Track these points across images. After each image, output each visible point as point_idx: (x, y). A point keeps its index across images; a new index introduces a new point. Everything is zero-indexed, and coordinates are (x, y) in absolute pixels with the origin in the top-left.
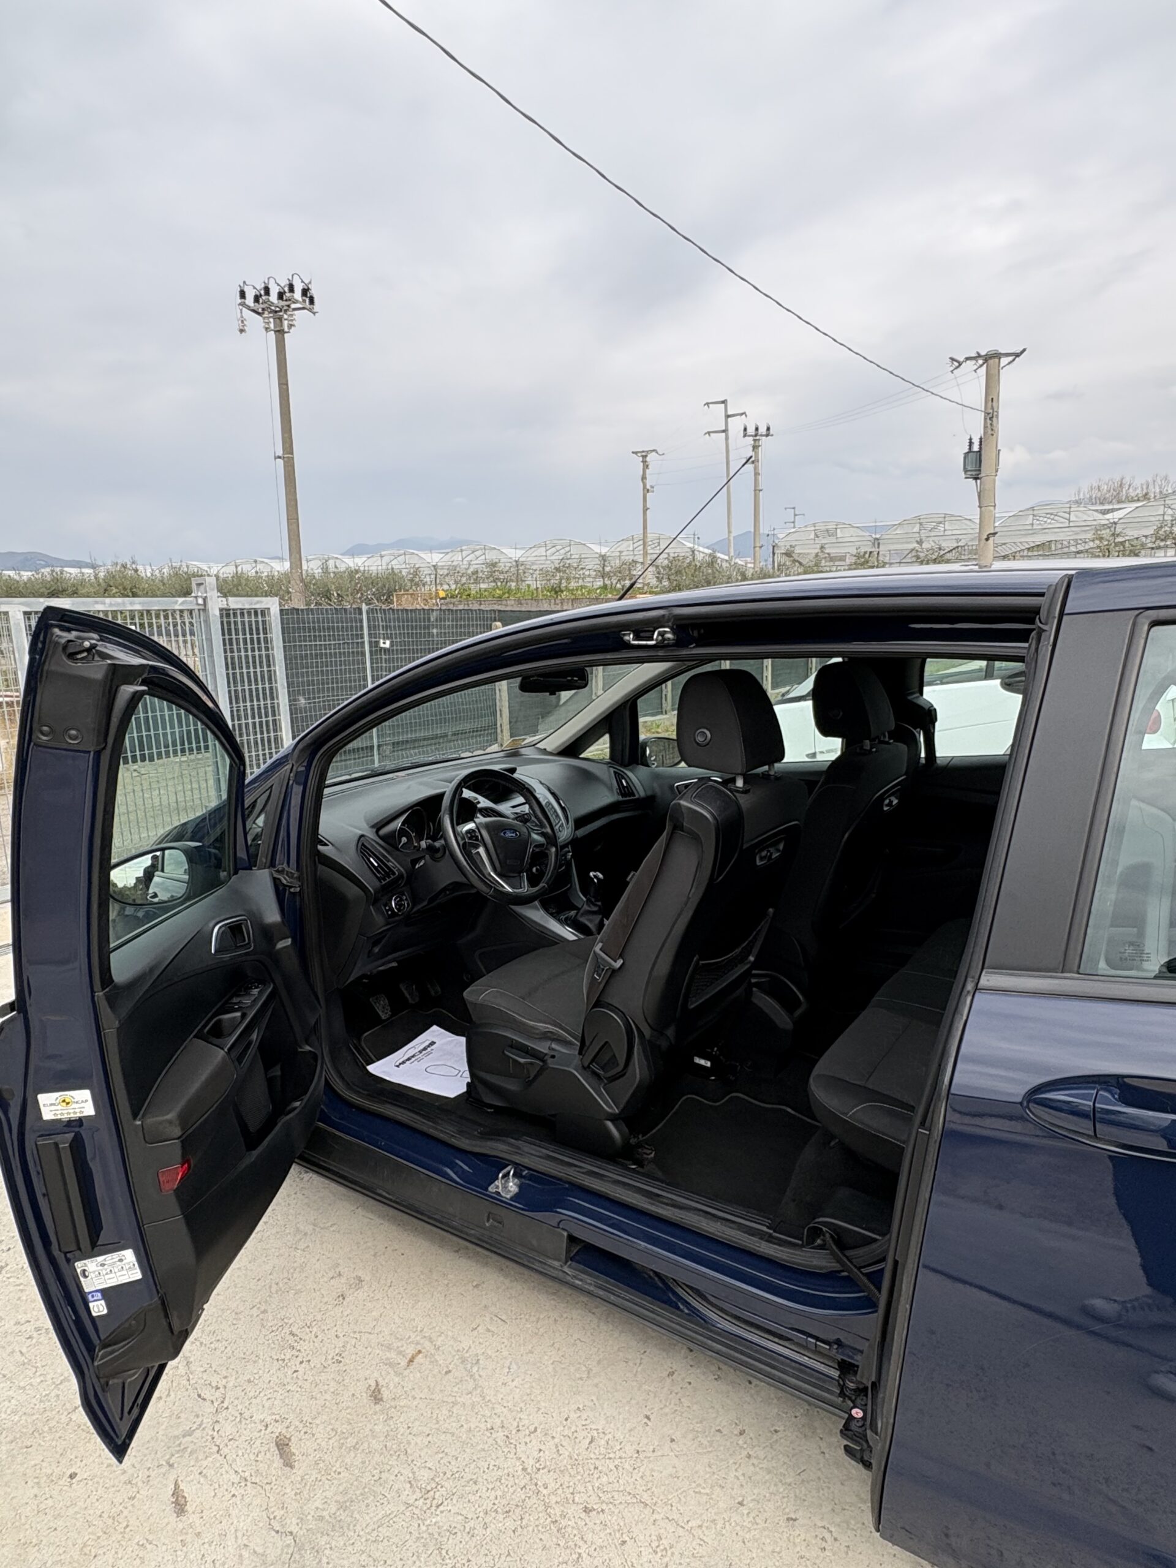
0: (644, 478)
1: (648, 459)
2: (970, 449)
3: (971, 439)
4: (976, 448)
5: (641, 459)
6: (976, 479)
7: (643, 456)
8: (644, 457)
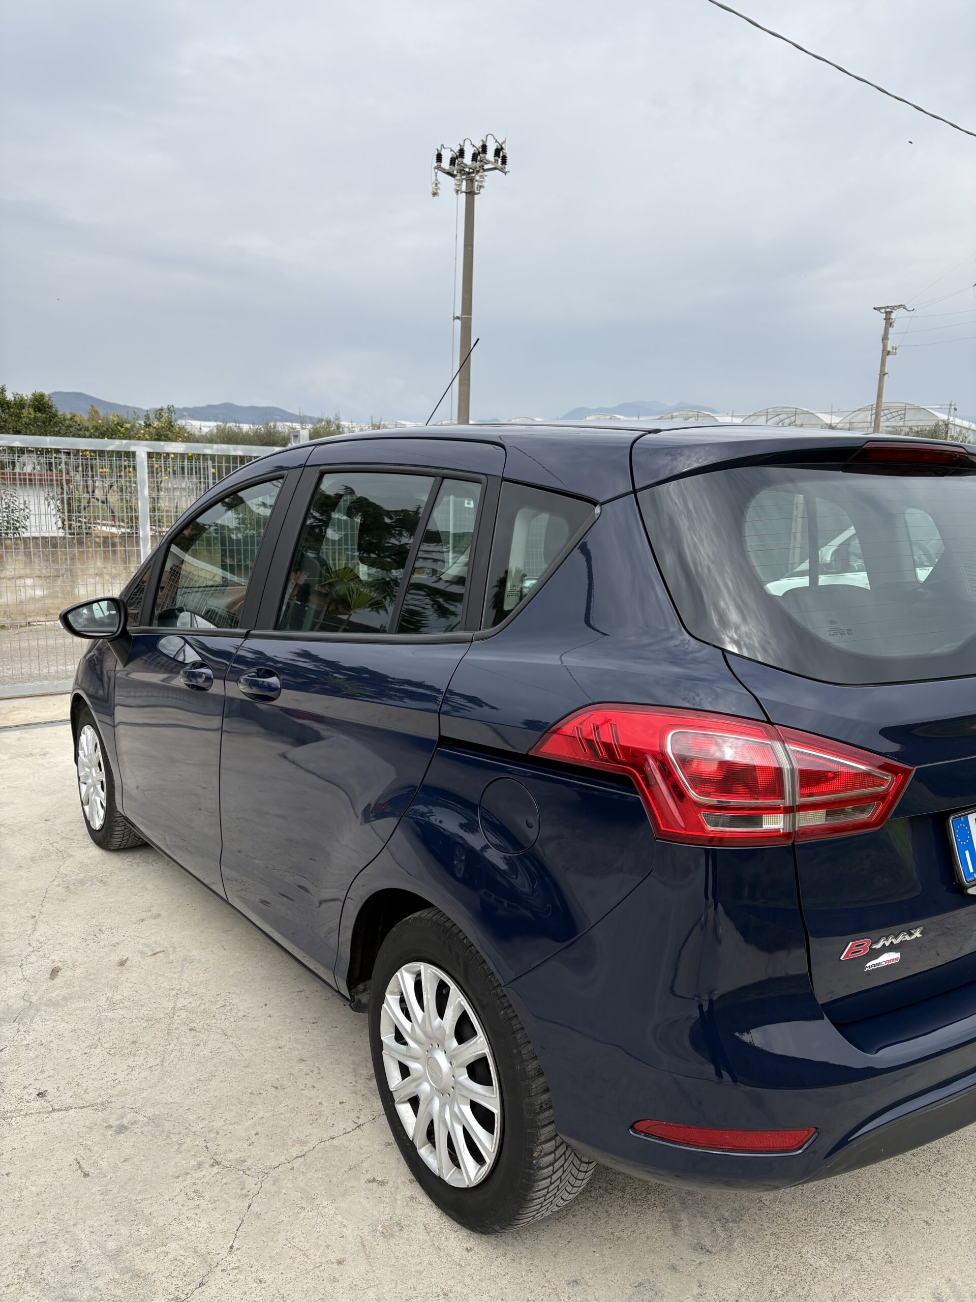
0: (885, 338)
1: (893, 316)
5: (884, 316)
7: (886, 312)
8: (888, 314)
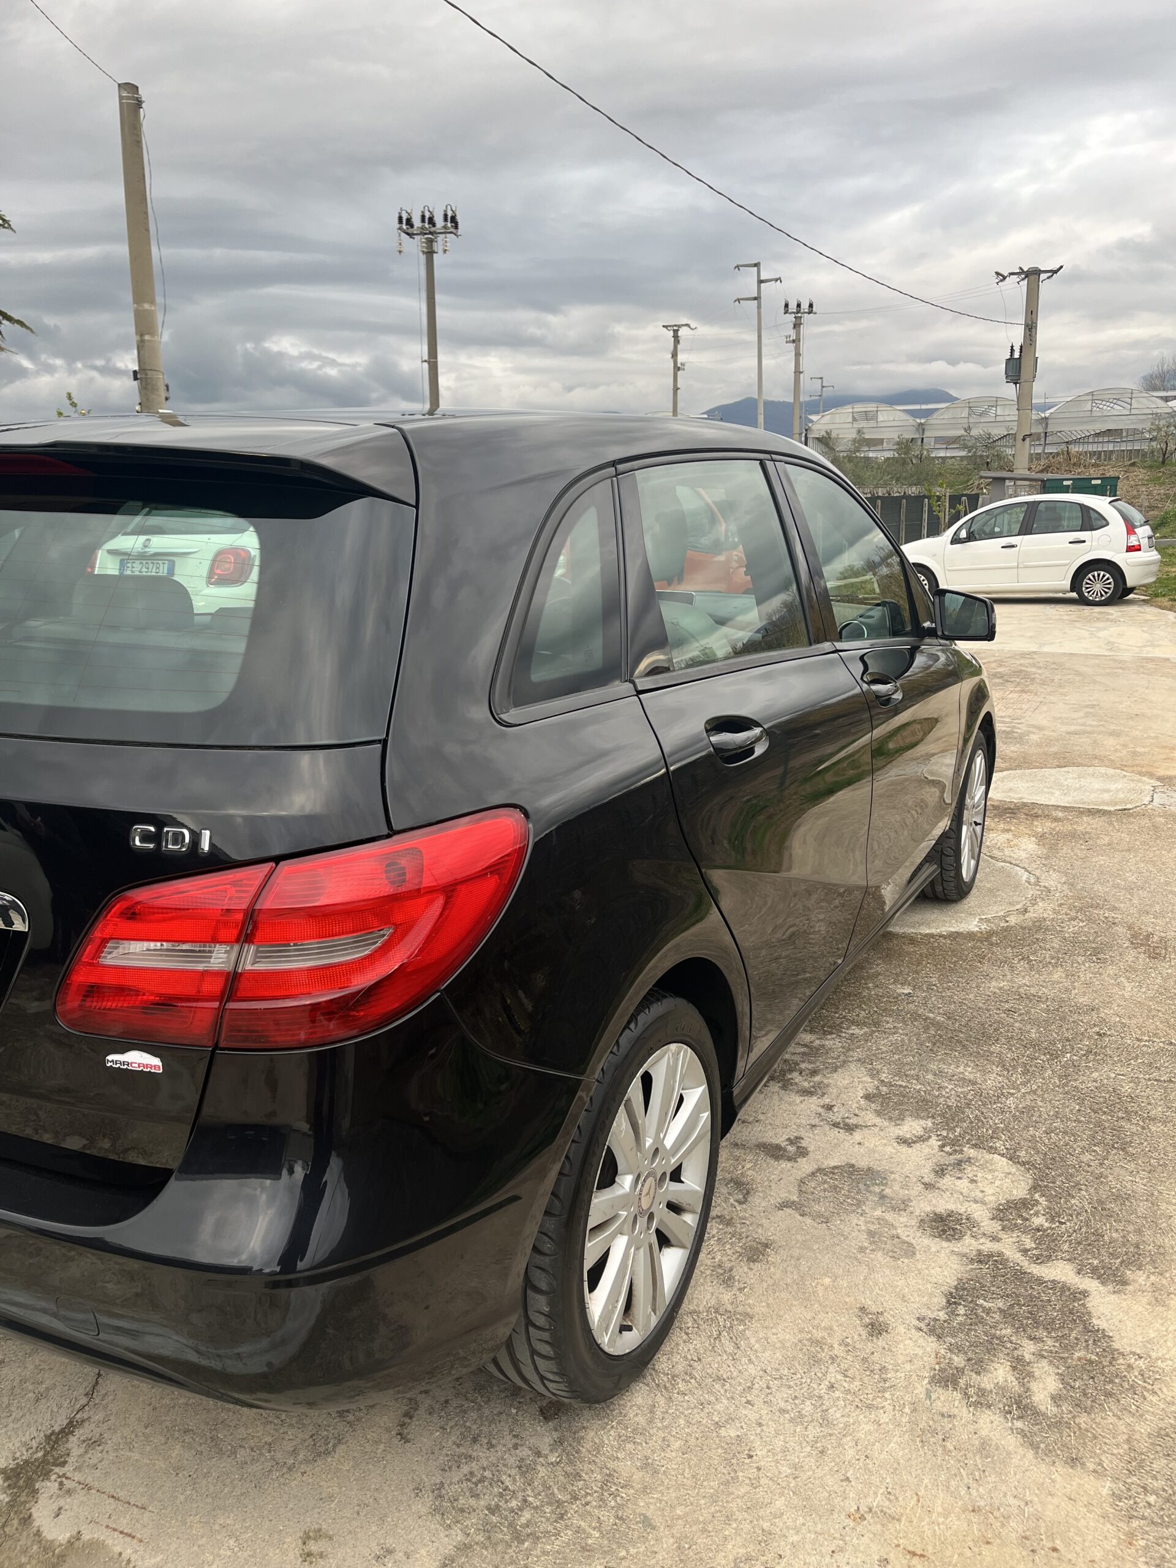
0: (675, 354)
1: (680, 333)
2: (1012, 355)
3: (1012, 347)
4: (1017, 355)
5: (671, 333)
6: (1016, 383)
8: (676, 332)
